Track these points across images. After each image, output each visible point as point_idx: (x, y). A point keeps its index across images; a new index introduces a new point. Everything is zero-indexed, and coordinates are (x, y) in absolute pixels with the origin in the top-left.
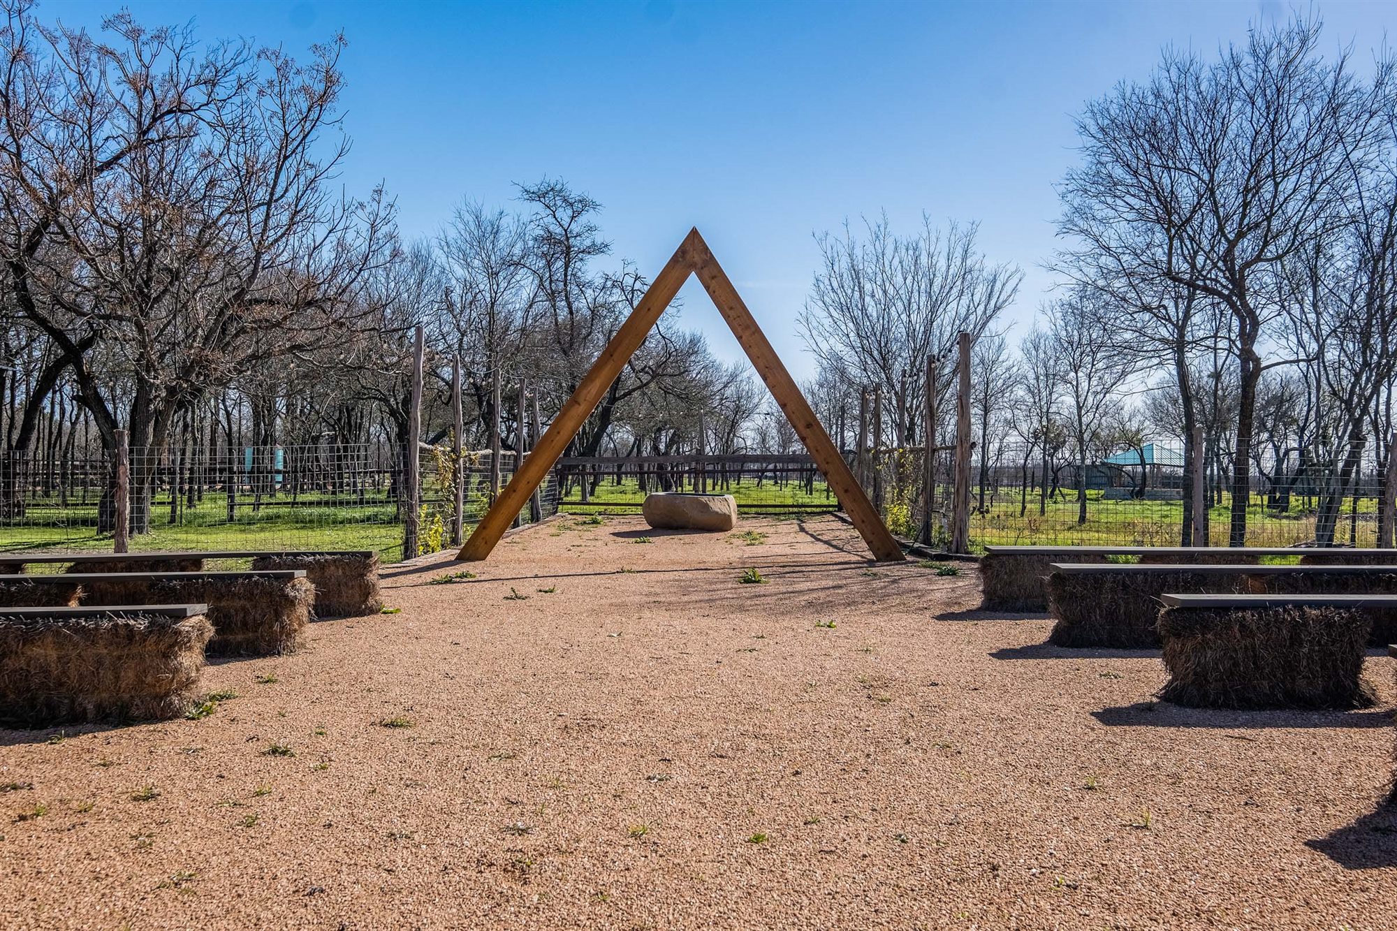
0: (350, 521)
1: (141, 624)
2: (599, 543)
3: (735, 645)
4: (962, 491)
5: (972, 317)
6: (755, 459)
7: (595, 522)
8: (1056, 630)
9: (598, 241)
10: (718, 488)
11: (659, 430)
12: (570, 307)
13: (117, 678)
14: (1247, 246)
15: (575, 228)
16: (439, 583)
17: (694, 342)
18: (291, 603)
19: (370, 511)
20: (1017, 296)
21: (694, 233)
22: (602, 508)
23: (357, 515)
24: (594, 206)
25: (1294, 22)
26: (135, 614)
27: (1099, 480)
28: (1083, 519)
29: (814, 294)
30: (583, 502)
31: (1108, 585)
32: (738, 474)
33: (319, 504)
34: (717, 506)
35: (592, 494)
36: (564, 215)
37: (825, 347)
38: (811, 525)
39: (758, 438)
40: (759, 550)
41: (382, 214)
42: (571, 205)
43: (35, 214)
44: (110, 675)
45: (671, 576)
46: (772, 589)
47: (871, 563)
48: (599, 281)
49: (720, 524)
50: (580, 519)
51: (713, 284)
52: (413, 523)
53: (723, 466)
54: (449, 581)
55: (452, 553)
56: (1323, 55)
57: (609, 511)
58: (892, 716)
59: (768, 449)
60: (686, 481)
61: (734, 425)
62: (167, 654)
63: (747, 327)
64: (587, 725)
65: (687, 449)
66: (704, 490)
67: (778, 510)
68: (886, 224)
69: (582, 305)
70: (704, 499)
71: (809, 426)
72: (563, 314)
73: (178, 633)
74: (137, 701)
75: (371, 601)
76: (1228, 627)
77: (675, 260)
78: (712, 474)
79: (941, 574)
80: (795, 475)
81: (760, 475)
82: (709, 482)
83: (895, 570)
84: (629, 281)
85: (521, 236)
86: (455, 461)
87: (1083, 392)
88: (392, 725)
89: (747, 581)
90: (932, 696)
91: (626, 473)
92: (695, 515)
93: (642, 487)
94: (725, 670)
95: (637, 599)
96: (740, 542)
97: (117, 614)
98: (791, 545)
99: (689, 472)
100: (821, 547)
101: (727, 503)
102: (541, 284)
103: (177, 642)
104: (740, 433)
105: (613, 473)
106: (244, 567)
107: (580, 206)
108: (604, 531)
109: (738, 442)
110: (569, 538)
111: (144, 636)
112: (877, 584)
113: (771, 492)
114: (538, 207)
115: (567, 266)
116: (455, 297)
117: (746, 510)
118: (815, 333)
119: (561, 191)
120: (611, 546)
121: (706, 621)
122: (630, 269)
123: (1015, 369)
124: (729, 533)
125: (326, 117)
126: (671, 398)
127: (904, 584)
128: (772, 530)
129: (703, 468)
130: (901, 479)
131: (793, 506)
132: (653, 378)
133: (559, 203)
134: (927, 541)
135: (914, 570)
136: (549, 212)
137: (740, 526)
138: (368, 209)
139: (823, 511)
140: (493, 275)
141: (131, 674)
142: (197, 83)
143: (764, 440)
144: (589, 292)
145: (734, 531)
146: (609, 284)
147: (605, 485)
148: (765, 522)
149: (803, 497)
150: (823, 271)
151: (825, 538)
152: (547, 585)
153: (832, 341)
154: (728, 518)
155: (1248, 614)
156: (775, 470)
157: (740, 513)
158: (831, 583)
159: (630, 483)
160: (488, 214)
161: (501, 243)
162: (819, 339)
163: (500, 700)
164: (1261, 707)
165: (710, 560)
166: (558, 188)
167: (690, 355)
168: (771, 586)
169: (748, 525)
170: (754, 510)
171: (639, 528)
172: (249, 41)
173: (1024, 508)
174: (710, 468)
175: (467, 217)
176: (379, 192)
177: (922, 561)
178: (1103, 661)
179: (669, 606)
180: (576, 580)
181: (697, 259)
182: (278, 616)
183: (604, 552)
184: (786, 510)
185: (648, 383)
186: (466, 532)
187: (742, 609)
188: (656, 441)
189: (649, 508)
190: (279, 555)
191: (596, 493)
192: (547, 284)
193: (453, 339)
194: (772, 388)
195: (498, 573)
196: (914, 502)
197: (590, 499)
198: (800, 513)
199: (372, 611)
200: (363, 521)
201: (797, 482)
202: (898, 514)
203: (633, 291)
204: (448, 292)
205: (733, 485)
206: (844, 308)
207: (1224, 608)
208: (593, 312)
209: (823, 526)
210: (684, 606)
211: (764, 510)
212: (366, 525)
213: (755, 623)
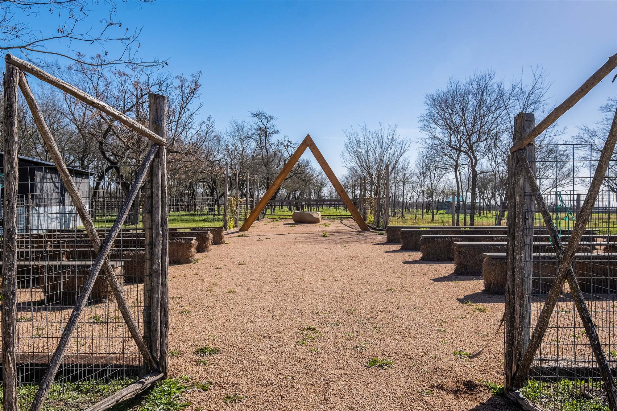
0: (200, 220)
1: (183, 241)
2: (279, 227)
3: (320, 250)
4: (387, 211)
5: (396, 154)
6: (328, 201)
7: (277, 221)
8: (402, 247)
9: (276, 130)
10: (315, 210)
11: (296, 191)
12: (267, 151)
13: (178, 254)
14: (474, 138)
15: (268, 125)
16: (237, 237)
17: (307, 162)
18: (208, 239)
19: (205, 217)
20: (410, 148)
21: (308, 135)
22: (279, 216)
23: (201, 219)
24: (274, 118)
25: (487, 72)
26: (181, 239)
27: (445, 207)
28: (433, 220)
29: (345, 149)
30: (271, 214)
31: (414, 235)
32: (322, 206)
33: (186, 215)
34: (315, 215)
35: (274, 212)
36: (265, 121)
37: (349, 165)
38: (344, 221)
39: (329, 193)
40: (328, 228)
41: (210, 125)
42: (267, 118)
43: (105, 127)
44: (176, 253)
45: (302, 235)
46: (330, 238)
47: (360, 232)
48: (276, 143)
49: (316, 221)
50: (272, 220)
51: (314, 150)
52: (226, 220)
53: (317, 203)
54: (239, 236)
55: (237, 229)
56: (496, 80)
57: (281, 217)
58: (356, 263)
59: (332, 197)
60: (304, 207)
61: (320, 189)
62: (189, 248)
63: (324, 163)
64: (285, 264)
65: (305, 197)
66: (311, 211)
67: (334, 217)
68: (366, 126)
69: (271, 151)
70: (311, 213)
71: (342, 192)
72: (265, 153)
73: (191, 243)
74: (182, 259)
75: (222, 240)
76: (434, 242)
77: (303, 144)
78: (313, 205)
79: (379, 234)
80: (341, 206)
81: (330, 205)
82: (313, 208)
83: (367, 233)
84: (286, 143)
85: (251, 129)
86: (236, 202)
87: (432, 178)
88: (241, 264)
89: (324, 236)
90: (366, 259)
91: (284, 205)
92: (308, 218)
93: (290, 209)
94: (317, 255)
95: (293, 240)
96: (322, 226)
97: (178, 239)
98: (337, 227)
99: (305, 205)
100: (346, 228)
101: (318, 215)
102: (258, 145)
103: (191, 245)
104: (322, 191)
105: (279, 205)
106: (189, 230)
107: (270, 119)
108: (281, 223)
109: (322, 194)
110: (270, 225)
111: (184, 244)
112: (360, 237)
113: (333, 211)
114: (256, 119)
115: (266, 138)
116: (230, 148)
117: (324, 217)
118: (345, 161)
119: (263, 114)
120: (283, 227)
121: (312, 245)
122: (286, 139)
123: (413, 171)
124: (319, 224)
125: (195, 96)
126: (300, 180)
127: (368, 237)
128: (332, 223)
129: (310, 203)
130: (371, 207)
131: (339, 216)
132: (294, 174)
133: (263, 118)
134: (378, 226)
135: (372, 233)
136: (260, 120)
137: (322, 222)
138: (206, 123)
139: (348, 217)
140: (242, 141)
141: (181, 253)
142: (154, 85)
143: (331, 194)
144: (273, 146)
145: (320, 223)
146: (279, 143)
147: (277, 209)
148: (330, 220)
149: (343, 213)
150: (348, 141)
151: (348, 225)
152: (268, 237)
153: (351, 163)
154: (318, 219)
155: (439, 239)
156: (334, 204)
157: (322, 218)
158: (347, 237)
159: (286, 208)
160: (240, 123)
161: (244, 131)
162: (347, 163)
163: (264, 260)
164: (441, 261)
165: (313, 231)
166: (262, 112)
167: (306, 166)
168: (330, 237)
169: (324, 221)
170: (327, 217)
171: (291, 222)
172: (171, 72)
173: (416, 216)
174: (313, 203)
175: (233, 124)
176: (209, 118)
177: (375, 231)
178: (411, 253)
179: (302, 242)
180: (276, 236)
181: (309, 143)
182: (204, 243)
183: (281, 229)
184: (337, 217)
185: (292, 176)
186: (241, 224)
187: (322, 243)
188: (295, 194)
189: (294, 217)
190: (198, 228)
191: (275, 211)
192: (260, 145)
193: (229, 160)
194: (331, 181)
195: (253, 234)
196: (375, 214)
197: (273, 213)
198: (341, 218)
199: (223, 243)
200: (202, 221)
201: (342, 208)
202: (371, 217)
203: (287, 146)
204: (227, 146)
205: (320, 209)
206: (354, 153)
207: (434, 238)
208: (275, 152)
209: (348, 222)
210: (306, 242)
211: (330, 217)
212: (203, 222)
213: (325, 246)
